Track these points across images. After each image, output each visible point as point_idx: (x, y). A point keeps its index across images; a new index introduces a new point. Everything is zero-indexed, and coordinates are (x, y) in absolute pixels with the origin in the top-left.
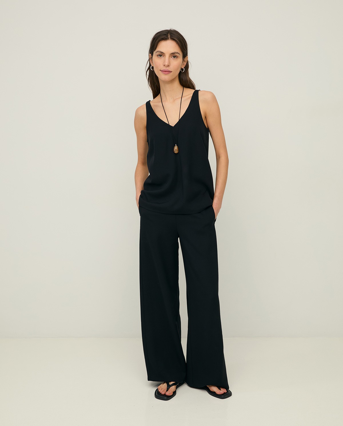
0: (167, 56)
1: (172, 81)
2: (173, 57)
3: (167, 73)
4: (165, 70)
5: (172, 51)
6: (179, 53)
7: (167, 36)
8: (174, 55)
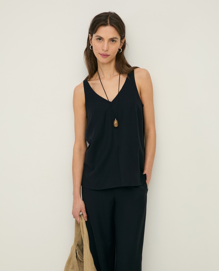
0: (106, 41)
1: (110, 62)
2: (111, 41)
3: (105, 56)
4: (103, 54)
5: (111, 36)
6: (117, 37)
7: (107, 22)
8: (112, 40)
